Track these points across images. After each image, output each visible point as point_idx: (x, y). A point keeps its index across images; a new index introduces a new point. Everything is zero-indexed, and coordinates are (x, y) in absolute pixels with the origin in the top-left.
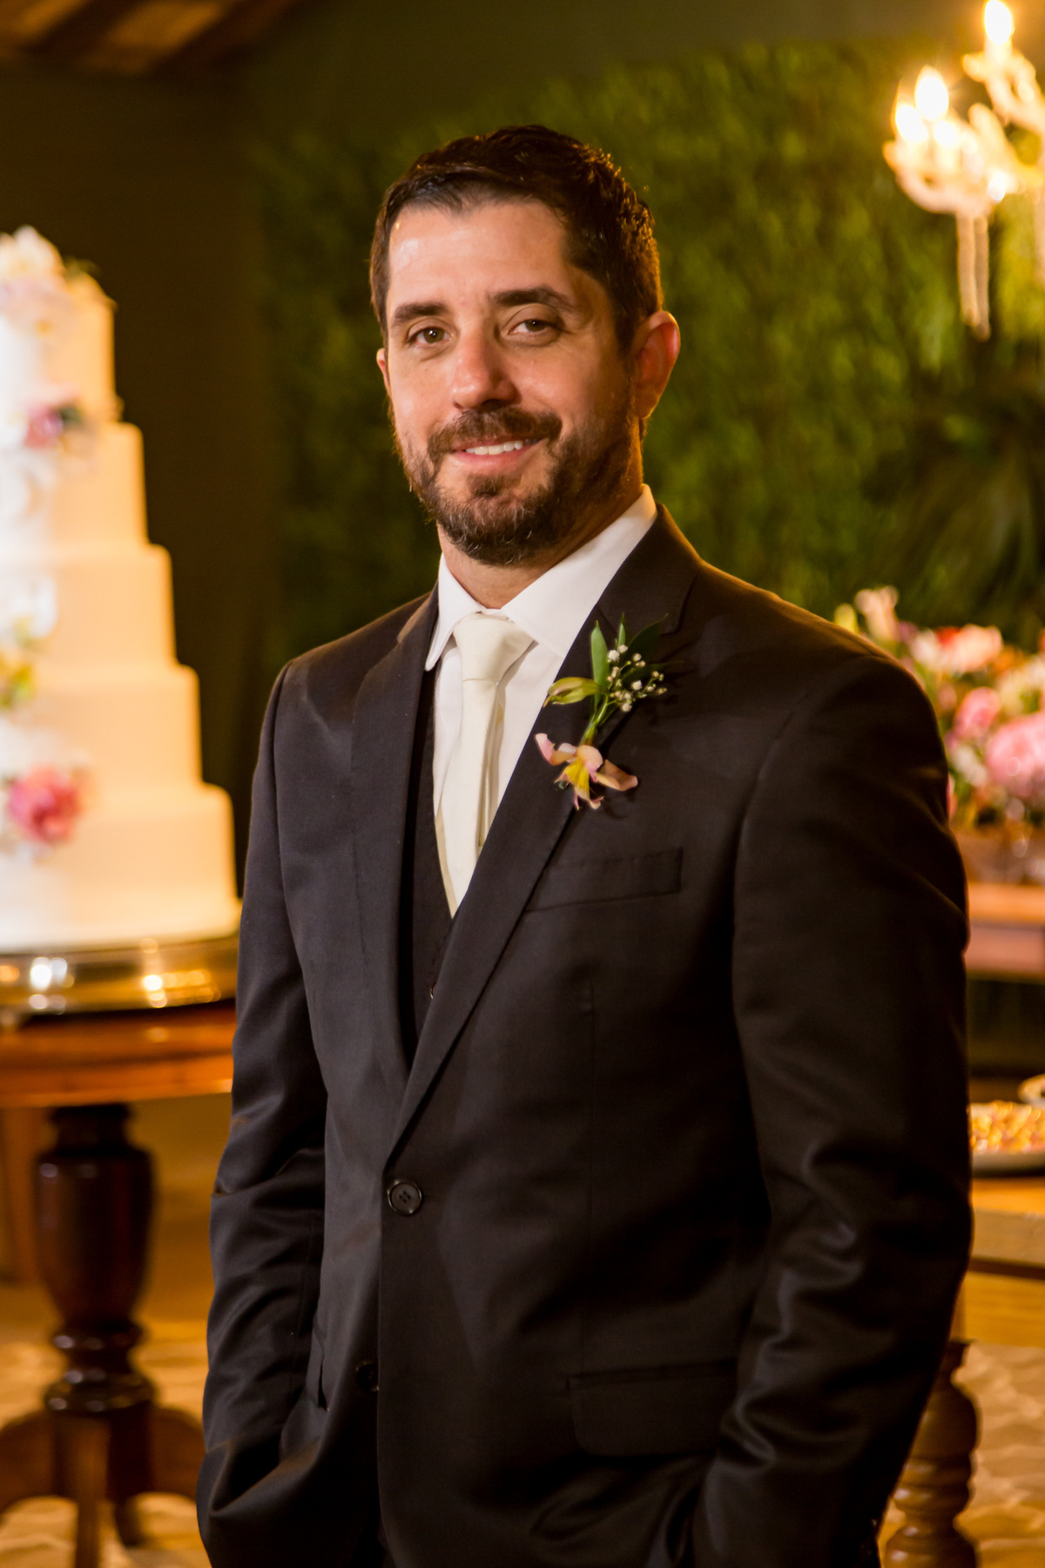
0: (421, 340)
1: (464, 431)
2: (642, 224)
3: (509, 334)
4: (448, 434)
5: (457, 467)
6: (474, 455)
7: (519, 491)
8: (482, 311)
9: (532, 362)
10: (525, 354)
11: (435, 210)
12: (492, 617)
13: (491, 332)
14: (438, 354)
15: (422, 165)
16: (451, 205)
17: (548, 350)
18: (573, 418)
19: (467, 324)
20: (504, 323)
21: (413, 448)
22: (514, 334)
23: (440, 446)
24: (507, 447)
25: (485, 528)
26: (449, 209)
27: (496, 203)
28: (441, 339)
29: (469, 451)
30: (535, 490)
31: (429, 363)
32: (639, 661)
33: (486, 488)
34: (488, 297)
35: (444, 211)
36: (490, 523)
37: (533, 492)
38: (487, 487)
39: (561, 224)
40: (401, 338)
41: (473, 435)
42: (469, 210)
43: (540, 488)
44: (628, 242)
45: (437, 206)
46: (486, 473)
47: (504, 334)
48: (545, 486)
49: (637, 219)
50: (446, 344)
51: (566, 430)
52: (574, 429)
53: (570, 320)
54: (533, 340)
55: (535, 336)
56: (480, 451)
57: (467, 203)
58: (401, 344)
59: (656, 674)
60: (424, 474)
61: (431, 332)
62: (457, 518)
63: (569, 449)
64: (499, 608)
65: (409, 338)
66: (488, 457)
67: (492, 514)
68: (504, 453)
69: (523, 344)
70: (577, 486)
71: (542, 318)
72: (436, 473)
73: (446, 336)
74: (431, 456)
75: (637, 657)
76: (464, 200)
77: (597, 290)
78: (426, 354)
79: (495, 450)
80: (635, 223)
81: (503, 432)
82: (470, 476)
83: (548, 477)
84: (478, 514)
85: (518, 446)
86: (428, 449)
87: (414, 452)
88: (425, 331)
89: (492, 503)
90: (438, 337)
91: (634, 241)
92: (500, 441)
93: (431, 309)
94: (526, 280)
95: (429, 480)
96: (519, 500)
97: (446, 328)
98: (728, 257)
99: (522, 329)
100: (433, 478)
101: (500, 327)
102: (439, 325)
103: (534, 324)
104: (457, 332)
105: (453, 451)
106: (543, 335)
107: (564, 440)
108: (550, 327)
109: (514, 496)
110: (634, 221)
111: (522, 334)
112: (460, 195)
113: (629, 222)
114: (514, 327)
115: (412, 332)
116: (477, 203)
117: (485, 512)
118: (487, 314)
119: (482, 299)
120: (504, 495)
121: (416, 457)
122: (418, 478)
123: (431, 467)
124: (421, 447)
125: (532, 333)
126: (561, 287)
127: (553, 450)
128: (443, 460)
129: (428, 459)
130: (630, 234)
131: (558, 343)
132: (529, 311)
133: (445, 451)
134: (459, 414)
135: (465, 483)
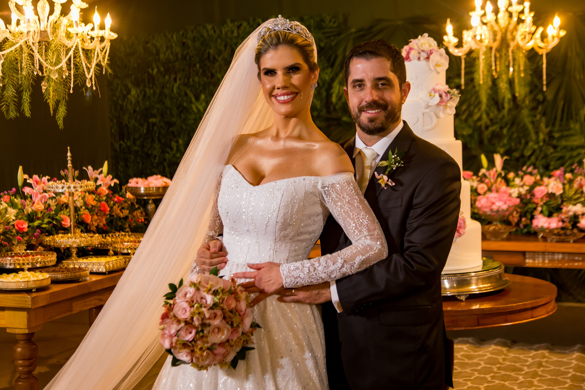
0: (357, 87)
1: (367, 107)
4: (363, 107)
5: (365, 115)
8: (372, 81)
12: (369, 149)
13: (374, 85)
14: (361, 90)
17: (386, 90)
19: (368, 84)
20: (377, 84)
23: (361, 110)
24: (376, 111)
25: (371, 129)
26: (365, 59)
27: (376, 58)
28: (362, 87)
31: (359, 92)
32: (398, 159)
33: (371, 120)
34: (373, 78)
40: (352, 86)
41: (369, 108)
46: (372, 117)
51: (389, 107)
56: (370, 112)
59: (402, 162)
60: (357, 115)
61: (360, 85)
62: (364, 126)
63: (389, 112)
66: (372, 113)
67: (373, 126)
69: (381, 89)
71: (385, 83)
72: (360, 115)
74: (359, 112)
76: (368, 57)
77: (396, 77)
78: (359, 90)
79: (373, 112)
81: (376, 107)
82: (368, 118)
85: (379, 111)
86: (358, 110)
88: (358, 85)
89: (373, 124)
92: (375, 109)
93: (360, 81)
94: (382, 75)
95: (358, 117)
97: (363, 84)
99: (380, 85)
104: (366, 85)
105: (364, 111)
106: (385, 87)
107: (389, 110)
108: (387, 85)
109: (377, 122)
115: (355, 85)
116: (372, 58)
117: (371, 126)
118: (374, 82)
120: (375, 122)
121: (354, 112)
123: (359, 114)
124: (356, 110)
125: (383, 86)
127: (386, 112)
128: (361, 113)
132: (382, 82)
133: (362, 111)
134: (366, 103)
135: (366, 119)
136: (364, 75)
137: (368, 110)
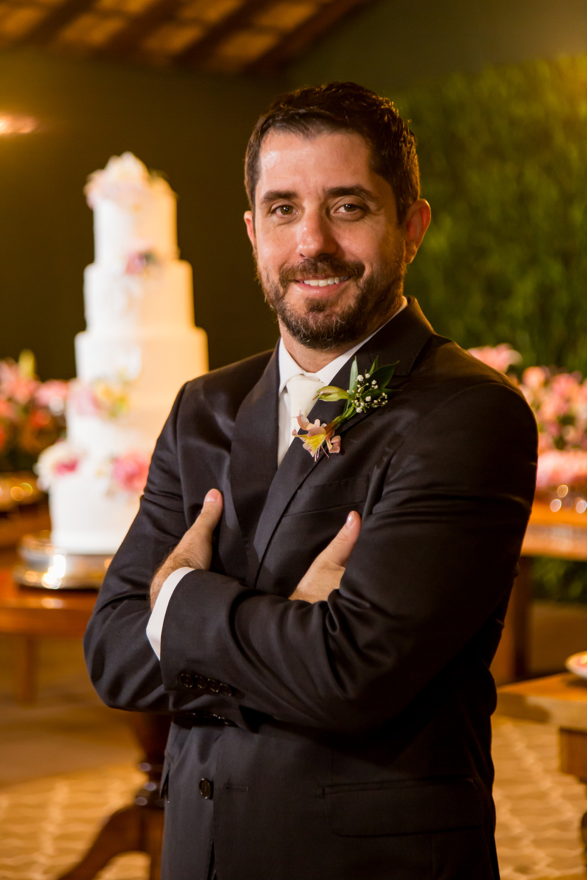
0: (279, 212)
1: (304, 270)
2: (412, 146)
3: (334, 213)
4: (293, 271)
5: (299, 292)
6: (309, 286)
7: (338, 309)
8: (320, 199)
9: (348, 230)
10: (344, 225)
11: (293, 135)
12: (311, 379)
13: (324, 212)
14: (289, 222)
15: (284, 105)
16: (303, 132)
17: (358, 223)
18: (372, 266)
19: (309, 206)
20: (332, 206)
21: (270, 277)
22: (337, 213)
23: (288, 277)
24: (330, 282)
25: (315, 331)
26: (301, 134)
27: (331, 133)
28: (291, 213)
29: (306, 282)
30: (346, 309)
31: (283, 227)
32: (375, 385)
33: (316, 307)
34: (324, 190)
35: (298, 135)
36: (318, 328)
37: (345, 310)
38: (318, 306)
39: (369, 147)
40: (266, 210)
41: (310, 273)
42: (314, 136)
43: (350, 307)
44: (406, 158)
45: (293, 132)
46: (317, 297)
47: (332, 212)
48: (352, 305)
49: (409, 143)
50: (295, 216)
51: (367, 272)
52: (372, 272)
53: (372, 206)
54: (349, 217)
55: (351, 214)
56: (313, 283)
57: (313, 131)
58: (265, 214)
59: (384, 394)
60: (277, 292)
61: (285, 208)
62: (298, 323)
63: (368, 283)
64: (315, 372)
65: (272, 210)
66: (318, 287)
67: (320, 323)
68: (328, 285)
69: (343, 219)
70: (370, 306)
71: (355, 203)
72: (285, 293)
73: (294, 211)
74: (281, 283)
75: (374, 382)
76: (311, 129)
77: (388, 187)
78: (281, 221)
79: (322, 283)
80: (409, 146)
81: (329, 272)
82: (307, 299)
83: (354, 300)
84: (311, 322)
85: (337, 281)
86: (280, 279)
87: (271, 281)
88: (282, 207)
89: (321, 316)
90: (290, 211)
91: (408, 157)
92: (326, 277)
93: (288, 196)
94: (348, 181)
95: (280, 298)
96: (337, 315)
97: (295, 206)
98: (548, 170)
99: (342, 210)
100: (283, 297)
101: (330, 208)
102: (291, 204)
103: (350, 207)
104: (303, 209)
105: (297, 281)
106: (355, 214)
107: (365, 278)
108: (360, 210)
109: (334, 312)
110: (408, 145)
111: (342, 213)
112: (308, 126)
113: (406, 146)
114: (338, 209)
115: (274, 207)
116: (319, 132)
117: (315, 321)
118: (322, 200)
119: (320, 192)
120: (327, 312)
121: (271, 283)
122: (272, 296)
123: (281, 290)
124: (275, 278)
125: (349, 213)
126: (367, 186)
127: (359, 284)
128: (289, 286)
129: (279, 285)
130: (406, 154)
131: (364, 220)
132: (347, 200)
133: (291, 281)
134: (301, 260)
135: (302, 302)
136: (298, 179)
137: (308, 279)
